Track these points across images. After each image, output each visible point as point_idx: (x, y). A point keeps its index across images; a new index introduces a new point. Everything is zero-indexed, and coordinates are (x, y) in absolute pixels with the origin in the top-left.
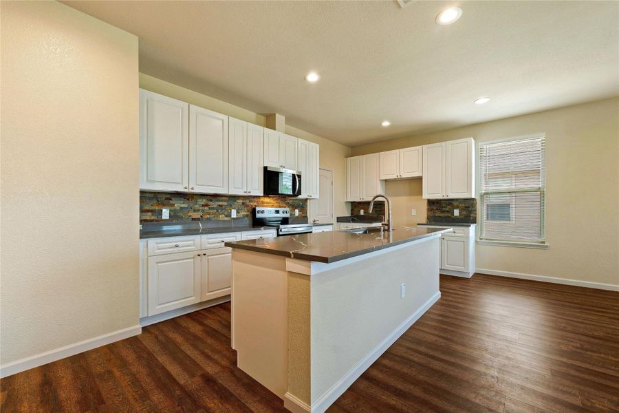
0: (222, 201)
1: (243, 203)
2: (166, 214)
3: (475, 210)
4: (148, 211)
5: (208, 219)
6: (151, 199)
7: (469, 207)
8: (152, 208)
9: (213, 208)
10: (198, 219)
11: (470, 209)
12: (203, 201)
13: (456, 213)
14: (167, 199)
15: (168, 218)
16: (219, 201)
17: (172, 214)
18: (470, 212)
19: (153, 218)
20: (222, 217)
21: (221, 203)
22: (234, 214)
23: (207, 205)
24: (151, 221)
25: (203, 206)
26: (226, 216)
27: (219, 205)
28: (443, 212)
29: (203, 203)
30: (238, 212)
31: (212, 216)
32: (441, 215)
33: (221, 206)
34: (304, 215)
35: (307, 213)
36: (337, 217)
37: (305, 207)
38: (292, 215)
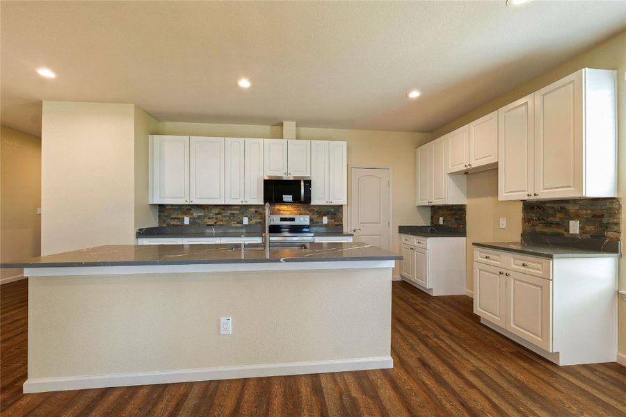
0: (234, 210)
1: (256, 212)
2: (187, 221)
3: (618, 224)
4: (175, 218)
5: (221, 225)
6: (177, 210)
7: (602, 216)
8: (177, 216)
9: (225, 216)
10: (212, 225)
11: (605, 221)
12: (217, 211)
13: (574, 227)
14: (188, 209)
15: (188, 223)
16: (231, 210)
17: (191, 220)
18: (606, 227)
19: (178, 223)
20: (234, 224)
21: (233, 212)
22: (246, 221)
23: (220, 214)
24: (177, 225)
25: (216, 214)
26: (238, 223)
27: (231, 214)
28: (550, 224)
30: (250, 219)
31: (225, 223)
32: (546, 230)
33: (233, 214)
34: (336, 223)
35: (341, 221)
36: (399, 227)
37: (339, 214)
38: (318, 222)
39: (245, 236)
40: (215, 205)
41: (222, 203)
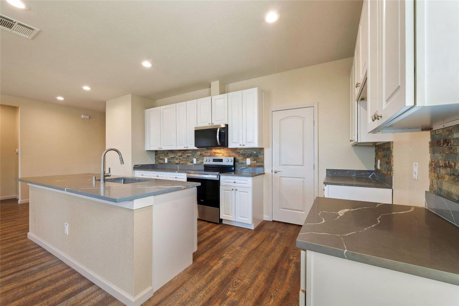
0: (189, 153)
1: (201, 154)
5: (182, 164)
8: (162, 158)
9: (184, 158)
10: (178, 164)
14: (166, 153)
15: (167, 162)
16: (187, 153)
17: (168, 160)
19: (163, 162)
20: (189, 163)
21: (188, 155)
22: (195, 160)
23: (181, 156)
25: (180, 156)
26: (191, 163)
29: (180, 155)
30: (197, 160)
31: (184, 162)
33: (188, 156)
34: (258, 164)
35: (263, 162)
36: (327, 170)
37: (260, 156)
38: (242, 163)
39: (178, 172)
40: (179, 150)
41: (182, 148)
